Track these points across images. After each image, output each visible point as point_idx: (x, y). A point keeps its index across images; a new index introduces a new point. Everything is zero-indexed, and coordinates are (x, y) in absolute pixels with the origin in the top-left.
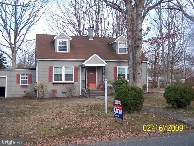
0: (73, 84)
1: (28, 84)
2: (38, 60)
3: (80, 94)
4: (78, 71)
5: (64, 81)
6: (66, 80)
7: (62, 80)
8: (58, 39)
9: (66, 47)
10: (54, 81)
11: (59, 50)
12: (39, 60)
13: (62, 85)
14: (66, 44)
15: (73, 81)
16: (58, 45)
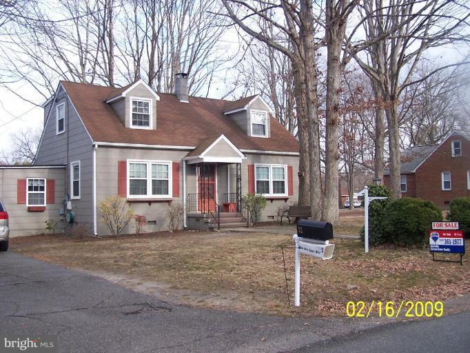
0: (169, 202)
1: (45, 205)
2: (96, 146)
3: (185, 226)
4: (180, 173)
5: (150, 195)
6: (154, 193)
7: (146, 194)
8: (131, 98)
9: (147, 117)
10: (130, 197)
11: (134, 123)
12: (99, 146)
13: (147, 204)
14: (147, 110)
15: (170, 196)
16: (131, 112)
